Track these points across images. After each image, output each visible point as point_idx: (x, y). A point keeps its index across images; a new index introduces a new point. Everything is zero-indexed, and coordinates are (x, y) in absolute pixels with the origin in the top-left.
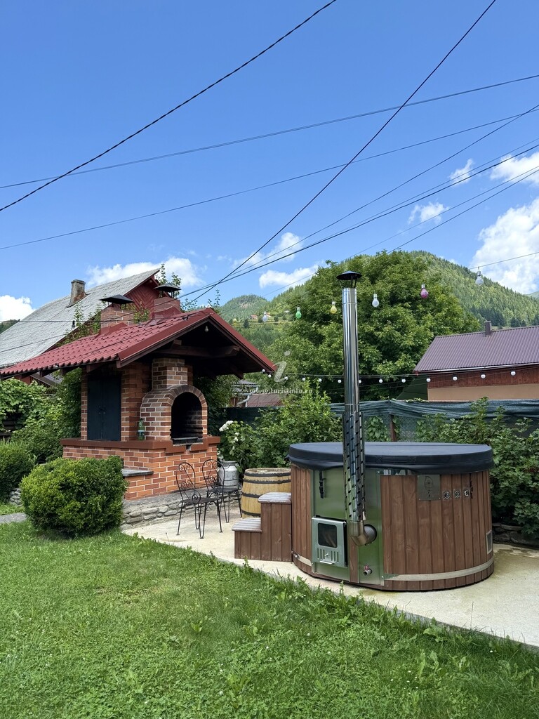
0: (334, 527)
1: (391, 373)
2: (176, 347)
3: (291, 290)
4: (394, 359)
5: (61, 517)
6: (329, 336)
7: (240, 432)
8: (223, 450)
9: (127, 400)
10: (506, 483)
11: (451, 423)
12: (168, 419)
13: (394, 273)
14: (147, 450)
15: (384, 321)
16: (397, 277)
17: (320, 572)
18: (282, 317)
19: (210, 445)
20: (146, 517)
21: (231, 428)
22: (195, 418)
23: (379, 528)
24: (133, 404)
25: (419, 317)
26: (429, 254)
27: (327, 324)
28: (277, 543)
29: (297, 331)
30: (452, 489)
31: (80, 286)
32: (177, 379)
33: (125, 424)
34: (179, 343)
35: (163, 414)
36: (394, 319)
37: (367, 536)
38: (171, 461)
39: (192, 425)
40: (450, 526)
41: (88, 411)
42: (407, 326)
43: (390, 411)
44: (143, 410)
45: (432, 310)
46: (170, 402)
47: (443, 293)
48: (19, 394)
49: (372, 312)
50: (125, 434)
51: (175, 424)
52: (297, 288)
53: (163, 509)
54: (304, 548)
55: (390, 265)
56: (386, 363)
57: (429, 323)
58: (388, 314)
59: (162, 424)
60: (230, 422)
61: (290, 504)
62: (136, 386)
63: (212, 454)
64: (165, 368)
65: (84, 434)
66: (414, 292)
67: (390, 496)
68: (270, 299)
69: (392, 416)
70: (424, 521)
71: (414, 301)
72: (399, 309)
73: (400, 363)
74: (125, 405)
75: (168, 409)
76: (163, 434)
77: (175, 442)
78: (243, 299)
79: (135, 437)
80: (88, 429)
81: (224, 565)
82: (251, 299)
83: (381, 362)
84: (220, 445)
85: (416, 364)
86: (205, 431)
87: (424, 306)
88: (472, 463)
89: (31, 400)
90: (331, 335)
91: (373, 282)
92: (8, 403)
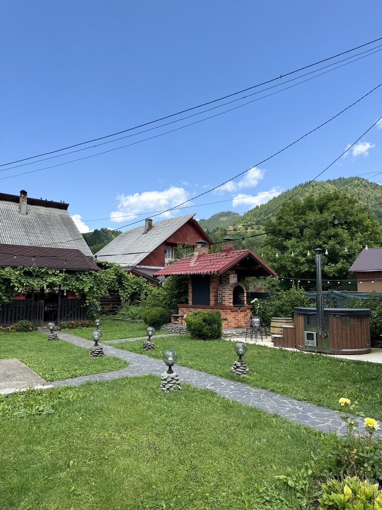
0: (313, 334)
1: (334, 271)
2: (237, 266)
3: (257, 207)
4: (336, 262)
5: (204, 331)
6: (292, 247)
7: (260, 304)
8: (253, 311)
9: (213, 288)
10: (379, 324)
11: (359, 301)
12: (232, 297)
13: (335, 207)
14: (224, 309)
15: (329, 238)
16: (337, 208)
17: (307, 349)
18: (250, 227)
19: (248, 309)
20: (229, 335)
21: (256, 302)
22: (241, 297)
23: (329, 334)
24: (215, 290)
25: (352, 235)
26: (363, 179)
27: (289, 239)
28: (290, 342)
29: (269, 243)
30: (354, 322)
31: (150, 222)
32: (233, 279)
33: (212, 298)
34: (238, 265)
35: (229, 294)
36: (336, 236)
37: (324, 336)
38: (233, 314)
39: (239, 300)
40: (353, 334)
41: (192, 292)
42: (344, 241)
43: (333, 296)
44: (220, 292)
45: (361, 230)
46: (232, 289)
47: (369, 218)
48: (136, 283)
49: (321, 232)
50: (212, 303)
51: (234, 299)
52: (262, 206)
53: (235, 333)
54: (301, 342)
55: (332, 200)
56: (330, 265)
57: (359, 239)
58: (331, 233)
59: (229, 299)
60: (256, 299)
61: (295, 328)
62: (216, 282)
63: (249, 313)
64: (229, 275)
65: (190, 302)
66: (349, 219)
67: (332, 324)
68: (242, 214)
69: (334, 298)
70: (344, 332)
71: (349, 225)
72: (339, 230)
73: (339, 265)
74: (212, 290)
75: (231, 292)
76: (229, 303)
77: (235, 307)
78: (222, 215)
79: (216, 304)
80: (193, 300)
81: (271, 348)
82: (228, 214)
83: (327, 265)
84: (251, 309)
85: (351, 266)
86: (245, 302)
87: (356, 227)
88: (361, 314)
89: (142, 285)
90: (293, 246)
91: (321, 212)
92: (132, 287)
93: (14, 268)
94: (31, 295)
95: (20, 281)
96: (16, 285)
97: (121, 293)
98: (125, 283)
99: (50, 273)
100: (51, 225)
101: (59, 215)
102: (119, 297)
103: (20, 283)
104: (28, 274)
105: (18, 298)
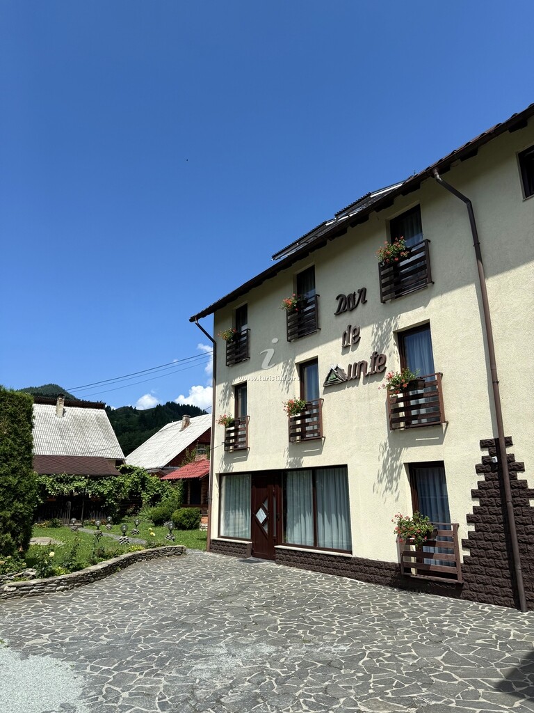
9: (203, 490)
33: (202, 498)
50: (202, 502)
62: (206, 485)
79: (205, 503)
80: (190, 500)
92: (155, 490)
93: (49, 475)
94: (62, 498)
95: (53, 486)
96: (50, 489)
97: (144, 494)
98: (148, 486)
99: (77, 479)
100: (86, 427)
101: (95, 415)
102: (140, 499)
103: (53, 487)
104: (60, 481)
105: (50, 500)
